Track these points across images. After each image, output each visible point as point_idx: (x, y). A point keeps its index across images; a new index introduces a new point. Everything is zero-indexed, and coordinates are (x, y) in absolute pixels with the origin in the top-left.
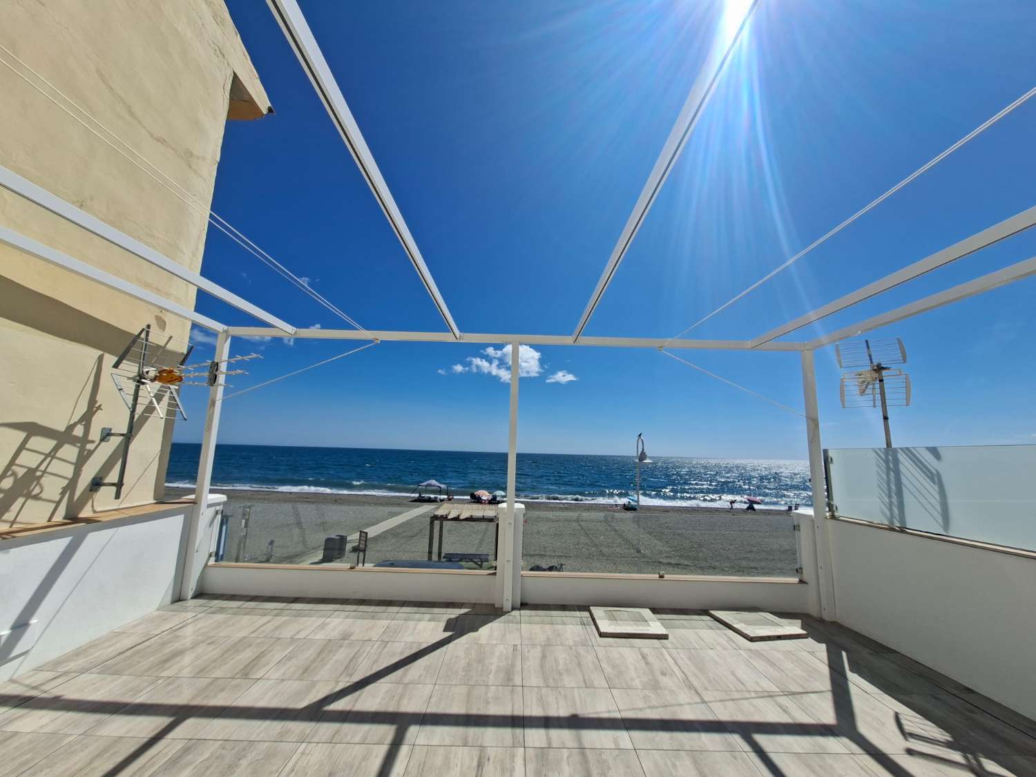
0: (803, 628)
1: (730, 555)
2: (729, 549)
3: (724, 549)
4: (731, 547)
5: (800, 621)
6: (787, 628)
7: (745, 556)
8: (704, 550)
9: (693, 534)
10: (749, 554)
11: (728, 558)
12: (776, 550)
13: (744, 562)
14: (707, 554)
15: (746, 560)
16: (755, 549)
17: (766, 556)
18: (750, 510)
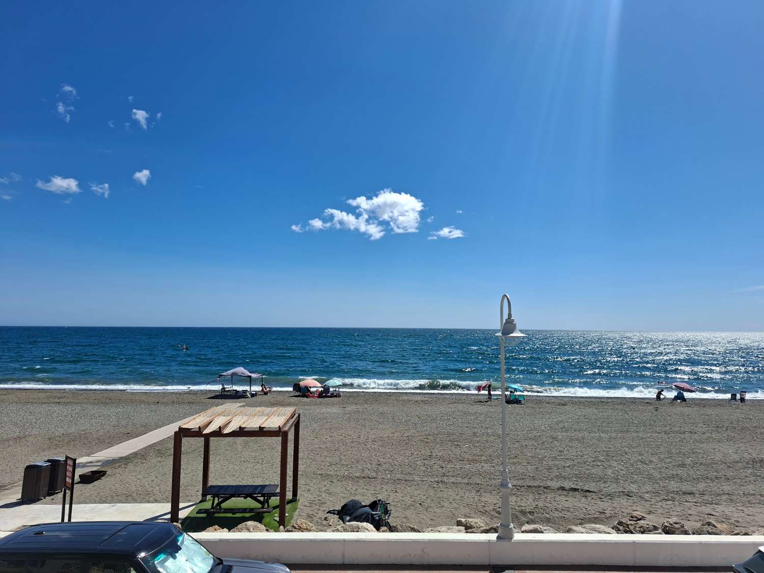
1: (652, 471)
2: (651, 462)
3: (643, 462)
4: (653, 459)
7: (675, 473)
8: (615, 464)
9: (600, 439)
10: (680, 470)
11: (650, 477)
12: (719, 463)
13: (673, 482)
14: (618, 471)
15: (676, 480)
16: (688, 461)
17: (706, 472)
18: (679, 401)
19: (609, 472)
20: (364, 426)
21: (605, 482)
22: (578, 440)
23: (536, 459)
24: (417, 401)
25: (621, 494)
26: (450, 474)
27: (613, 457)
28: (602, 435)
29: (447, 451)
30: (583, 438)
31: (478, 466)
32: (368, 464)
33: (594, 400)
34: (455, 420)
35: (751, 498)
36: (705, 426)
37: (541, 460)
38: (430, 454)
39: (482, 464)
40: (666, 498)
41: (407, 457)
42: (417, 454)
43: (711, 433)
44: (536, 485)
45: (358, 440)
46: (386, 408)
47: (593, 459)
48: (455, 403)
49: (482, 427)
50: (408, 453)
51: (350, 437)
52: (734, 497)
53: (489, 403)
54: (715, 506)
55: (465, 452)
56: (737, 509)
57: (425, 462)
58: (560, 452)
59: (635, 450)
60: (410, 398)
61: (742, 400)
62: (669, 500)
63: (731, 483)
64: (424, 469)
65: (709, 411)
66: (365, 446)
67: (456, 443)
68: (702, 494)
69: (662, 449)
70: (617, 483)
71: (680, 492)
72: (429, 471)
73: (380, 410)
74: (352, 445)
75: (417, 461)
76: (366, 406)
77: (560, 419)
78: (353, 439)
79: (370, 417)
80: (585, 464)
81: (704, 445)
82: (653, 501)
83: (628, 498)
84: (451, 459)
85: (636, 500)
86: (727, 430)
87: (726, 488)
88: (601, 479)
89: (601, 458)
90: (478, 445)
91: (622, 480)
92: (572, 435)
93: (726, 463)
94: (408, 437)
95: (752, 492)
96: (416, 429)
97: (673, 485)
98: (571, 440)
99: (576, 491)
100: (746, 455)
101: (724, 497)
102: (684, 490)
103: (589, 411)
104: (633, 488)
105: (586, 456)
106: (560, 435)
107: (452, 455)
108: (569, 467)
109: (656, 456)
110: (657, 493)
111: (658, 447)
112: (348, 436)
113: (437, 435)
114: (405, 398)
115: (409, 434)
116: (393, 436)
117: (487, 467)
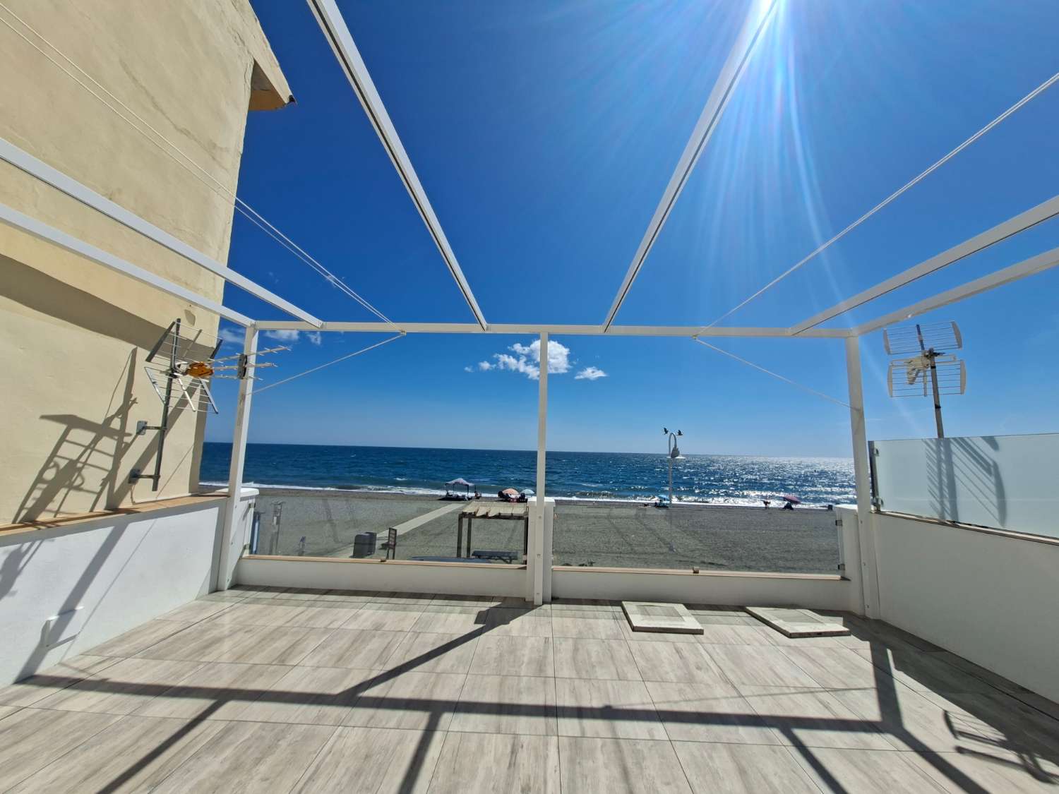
0: (844, 626)
1: (767, 554)
2: (766, 549)
5: (842, 619)
6: (828, 625)
19: (736, 554)
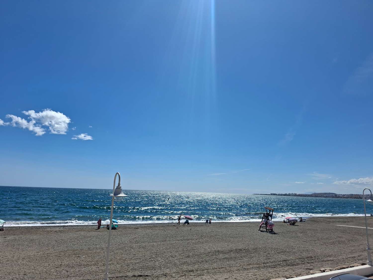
1: (176, 261)
2: (175, 256)
3: (172, 257)
4: (176, 254)
7: (185, 261)
8: (159, 259)
9: (153, 246)
10: (188, 259)
11: (175, 264)
12: (203, 254)
13: (185, 266)
14: (161, 263)
15: (186, 264)
16: (191, 254)
17: (198, 259)
18: (187, 224)
20: (18, 249)
21: (155, 269)
22: (143, 247)
23: (122, 260)
24: (56, 231)
25: (162, 275)
26: (73, 275)
27: (159, 255)
28: (154, 243)
29: (71, 261)
30: (145, 246)
31: (90, 268)
32: (17, 275)
33: (151, 225)
34: (78, 241)
35: (215, 270)
36: (197, 236)
37: (125, 260)
38: (61, 264)
39: (92, 267)
40: (182, 275)
41: (45, 267)
42: (52, 265)
43: (199, 239)
44: (120, 276)
45: (12, 259)
46: (35, 237)
47: (150, 257)
48: (80, 231)
49: (94, 244)
50: (47, 264)
51: (6, 257)
52: (209, 271)
53: (99, 230)
54: (202, 276)
55: (82, 260)
56: (211, 277)
57: (57, 269)
58: (135, 255)
59: (169, 250)
60: (52, 229)
61: (210, 223)
62: (183, 276)
63: (208, 264)
64: (56, 274)
65: (198, 228)
66: (16, 263)
67: (77, 255)
68: (197, 271)
69: (180, 249)
70: (161, 269)
71: (188, 271)
72: (58, 275)
73: (31, 238)
74: (7, 262)
75: (52, 269)
76: (21, 236)
77: (135, 237)
78: (8, 258)
79: (23, 243)
80: (146, 260)
81: (197, 246)
82: (177, 277)
83: (166, 277)
84: (74, 265)
85: (169, 278)
86: (205, 237)
87: (206, 266)
88: (154, 268)
89: (154, 256)
90: (90, 255)
91: (163, 267)
92: (140, 245)
93: (205, 254)
94: (47, 254)
95: (216, 267)
96: (54, 249)
97: (185, 267)
98: (140, 248)
99: (141, 276)
100: (213, 249)
101: (205, 271)
102: (189, 269)
103: (148, 231)
104: (167, 271)
105: (146, 256)
106: (134, 245)
107: (75, 263)
108: (138, 263)
109: (178, 253)
110: (178, 273)
111: (179, 248)
112: (5, 256)
113: (66, 251)
114: (49, 229)
115: (48, 252)
116: (38, 254)
117: (94, 268)
